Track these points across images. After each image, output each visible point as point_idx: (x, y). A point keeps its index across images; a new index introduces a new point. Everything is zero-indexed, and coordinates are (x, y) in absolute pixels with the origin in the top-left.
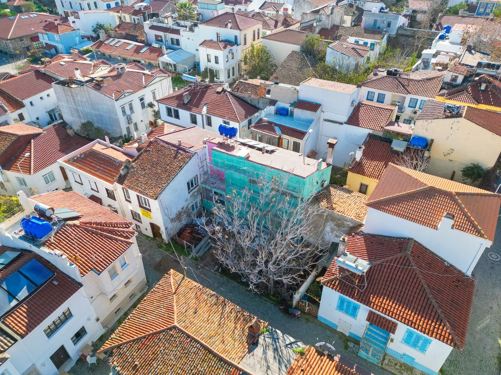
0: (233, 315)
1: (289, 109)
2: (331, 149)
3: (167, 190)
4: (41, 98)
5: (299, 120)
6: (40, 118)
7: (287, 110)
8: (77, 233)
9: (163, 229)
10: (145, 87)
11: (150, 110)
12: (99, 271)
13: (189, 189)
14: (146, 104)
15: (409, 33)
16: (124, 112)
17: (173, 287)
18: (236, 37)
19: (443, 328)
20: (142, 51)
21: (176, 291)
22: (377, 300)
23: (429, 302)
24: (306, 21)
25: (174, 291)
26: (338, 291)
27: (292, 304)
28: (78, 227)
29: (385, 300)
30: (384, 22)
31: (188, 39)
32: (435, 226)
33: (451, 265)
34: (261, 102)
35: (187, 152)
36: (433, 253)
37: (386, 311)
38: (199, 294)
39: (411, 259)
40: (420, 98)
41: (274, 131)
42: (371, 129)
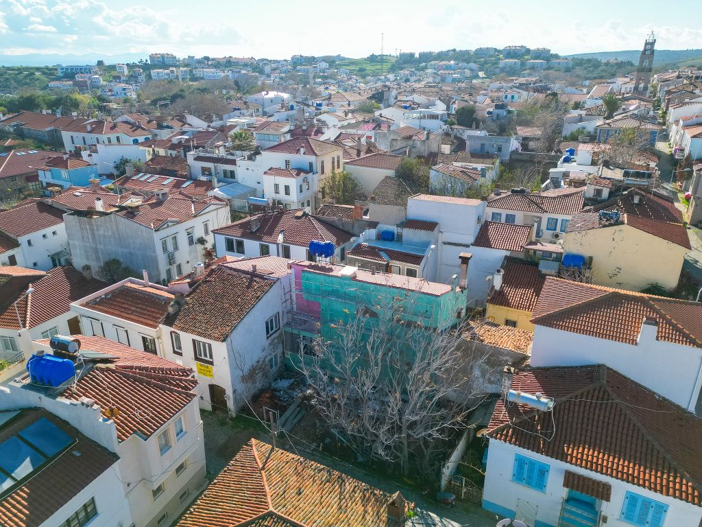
0: (358, 495)
1: (396, 232)
2: (465, 265)
3: (240, 329)
4: (44, 236)
5: (410, 243)
6: (38, 264)
7: (393, 234)
8: (112, 381)
9: (229, 392)
10: (195, 216)
11: (199, 247)
12: (145, 434)
13: (268, 332)
14: (195, 240)
15: (525, 158)
16: (165, 249)
17: (258, 461)
18: (311, 164)
19: (682, 481)
20: (184, 186)
21: (264, 466)
22: (575, 451)
23: (650, 446)
24: (397, 148)
25: (261, 466)
26: (515, 444)
27: (440, 486)
28: (113, 371)
29: (586, 450)
30: (493, 146)
31: (247, 169)
32: (633, 340)
33: (664, 399)
34: (356, 225)
35: (266, 279)
36: (636, 383)
37: (591, 466)
38: (300, 468)
39: (609, 390)
40: (560, 217)
41: (380, 257)
42: (508, 250)
